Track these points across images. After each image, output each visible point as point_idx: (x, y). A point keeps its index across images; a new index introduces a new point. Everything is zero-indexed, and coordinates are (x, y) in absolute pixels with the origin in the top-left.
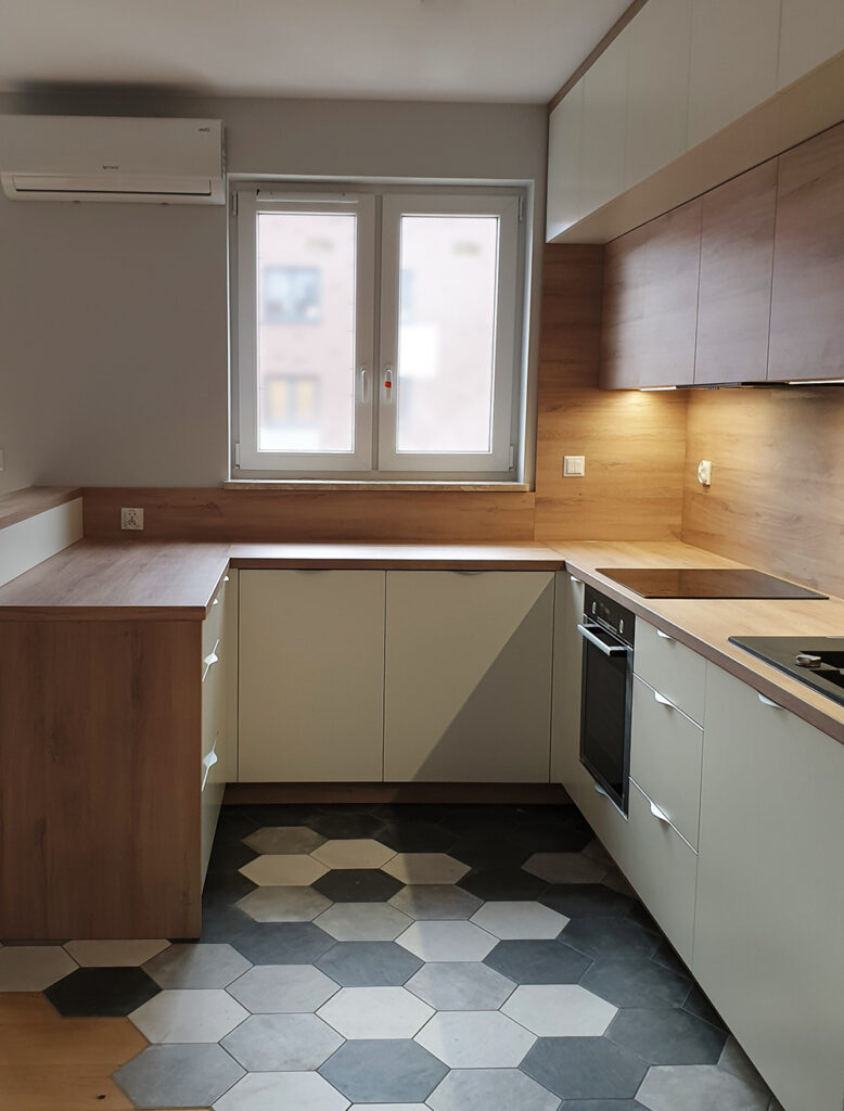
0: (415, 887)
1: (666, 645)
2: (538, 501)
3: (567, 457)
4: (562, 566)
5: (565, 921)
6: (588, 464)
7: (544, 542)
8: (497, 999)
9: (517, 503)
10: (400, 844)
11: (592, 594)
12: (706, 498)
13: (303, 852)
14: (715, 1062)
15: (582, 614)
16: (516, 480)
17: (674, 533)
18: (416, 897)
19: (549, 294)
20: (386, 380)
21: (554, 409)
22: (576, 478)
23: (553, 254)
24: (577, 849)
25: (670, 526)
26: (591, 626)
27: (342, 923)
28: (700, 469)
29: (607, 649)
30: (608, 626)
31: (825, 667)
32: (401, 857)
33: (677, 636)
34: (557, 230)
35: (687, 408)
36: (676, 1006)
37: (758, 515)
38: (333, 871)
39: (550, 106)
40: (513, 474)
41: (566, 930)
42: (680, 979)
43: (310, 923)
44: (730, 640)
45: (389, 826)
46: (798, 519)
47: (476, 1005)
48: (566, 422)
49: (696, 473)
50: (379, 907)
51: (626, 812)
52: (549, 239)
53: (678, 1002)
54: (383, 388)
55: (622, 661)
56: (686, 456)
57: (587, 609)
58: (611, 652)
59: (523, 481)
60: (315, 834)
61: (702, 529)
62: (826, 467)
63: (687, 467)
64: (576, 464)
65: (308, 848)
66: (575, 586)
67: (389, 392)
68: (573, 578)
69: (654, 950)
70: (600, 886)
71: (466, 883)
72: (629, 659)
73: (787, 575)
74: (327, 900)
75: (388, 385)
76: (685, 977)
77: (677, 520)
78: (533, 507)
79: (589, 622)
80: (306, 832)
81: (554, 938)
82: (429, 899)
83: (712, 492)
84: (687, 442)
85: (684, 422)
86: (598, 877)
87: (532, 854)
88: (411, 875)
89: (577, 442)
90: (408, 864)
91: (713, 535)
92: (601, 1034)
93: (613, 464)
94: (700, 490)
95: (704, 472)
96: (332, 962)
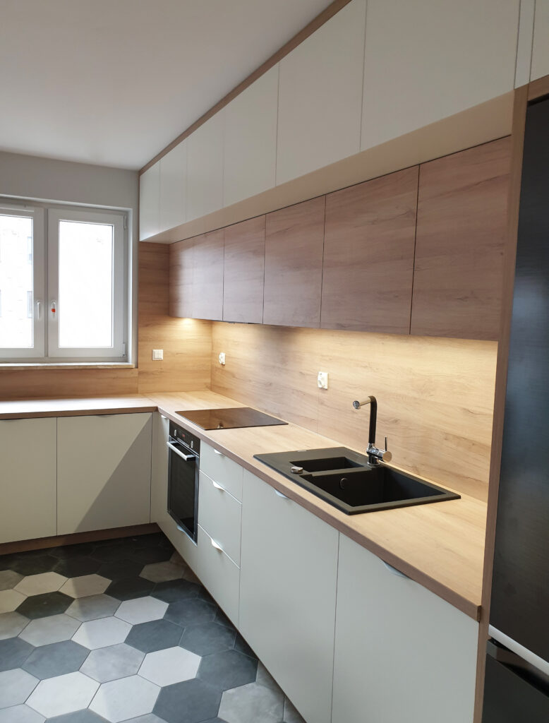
0: (80, 599)
1: (220, 457)
2: (140, 373)
3: (154, 350)
4: (156, 409)
5: (167, 605)
6: (165, 354)
7: (144, 394)
8: (135, 666)
9: (128, 374)
10: (69, 572)
11: (173, 425)
12: (223, 370)
13: (9, 588)
14: (254, 681)
15: (168, 435)
16: (127, 361)
17: (207, 387)
18: (81, 606)
19: (141, 267)
20: (52, 308)
21: (147, 325)
22: (159, 361)
23: (143, 247)
24: (167, 559)
25: (205, 384)
26: (174, 442)
27: (38, 633)
28: (220, 356)
29: (185, 457)
30: (184, 443)
31: (305, 473)
32: (70, 580)
33: (225, 453)
34: (145, 236)
35: (211, 327)
36: (230, 648)
37: (250, 381)
38: (29, 598)
39: (141, 172)
40: (125, 359)
41: (169, 611)
42: (230, 631)
43: (17, 638)
44: (255, 457)
45: (62, 561)
46: (271, 384)
47: (124, 673)
48: (154, 332)
49: (218, 359)
50: (60, 618)
51: (196, 541)
52: (142, 239)
53: (231, 645)
54: (51, 313)
55: (193, 464)
56: (212, 350)
57: (171, 432)
58: (188, 459)
59: (131, 363)
60: (15, 574)
61: (222, 386)
62: (284, 361)
63: (213, 355)
64: (159, 354)
65: (11, 585)
66: (164, 421)
67: (54, 316)
68: (162, 416)
69: (214, 615)
70: (182, 579)
71: (111, 592)
72: (197, 461)
73: (266, 410)
74: (26, 619)
75: (54, 310)
76: (232, 629)
77: (208, 381)
78: (137, 375)
79: (172, 440)
80: (10, 574)
81: (162, 618)
82: (90, 606)
83: (226, 368)
84: (212, 342)
85: (211, 333)
86: (180, 575)
87: (144, 566)
88: (78, 591)
89: (159, 342)
90: (75, 585)
91: (227, 389)
92: (194, 677)
93: (177, 354)
94: (220, 366)
95: (222, 358)
96: (33, 663)
